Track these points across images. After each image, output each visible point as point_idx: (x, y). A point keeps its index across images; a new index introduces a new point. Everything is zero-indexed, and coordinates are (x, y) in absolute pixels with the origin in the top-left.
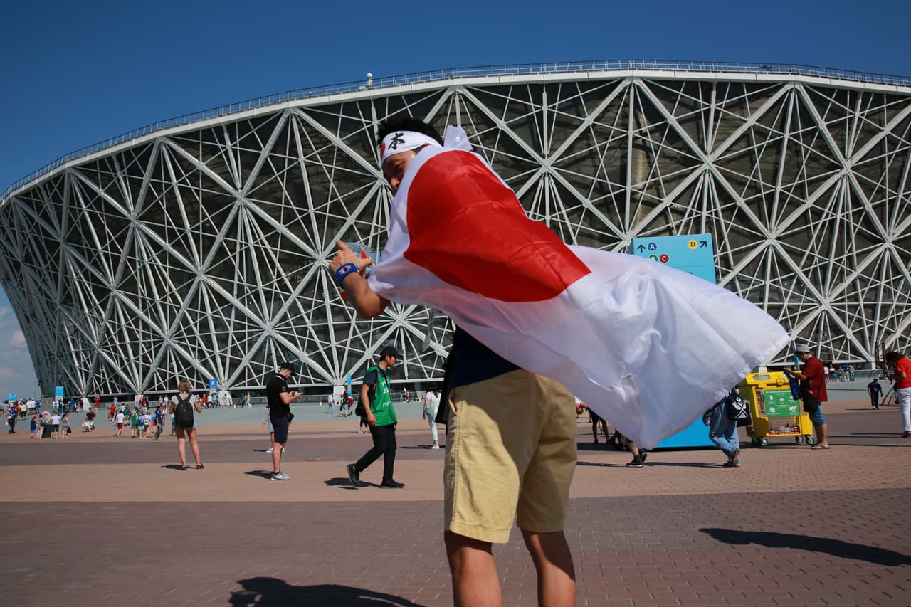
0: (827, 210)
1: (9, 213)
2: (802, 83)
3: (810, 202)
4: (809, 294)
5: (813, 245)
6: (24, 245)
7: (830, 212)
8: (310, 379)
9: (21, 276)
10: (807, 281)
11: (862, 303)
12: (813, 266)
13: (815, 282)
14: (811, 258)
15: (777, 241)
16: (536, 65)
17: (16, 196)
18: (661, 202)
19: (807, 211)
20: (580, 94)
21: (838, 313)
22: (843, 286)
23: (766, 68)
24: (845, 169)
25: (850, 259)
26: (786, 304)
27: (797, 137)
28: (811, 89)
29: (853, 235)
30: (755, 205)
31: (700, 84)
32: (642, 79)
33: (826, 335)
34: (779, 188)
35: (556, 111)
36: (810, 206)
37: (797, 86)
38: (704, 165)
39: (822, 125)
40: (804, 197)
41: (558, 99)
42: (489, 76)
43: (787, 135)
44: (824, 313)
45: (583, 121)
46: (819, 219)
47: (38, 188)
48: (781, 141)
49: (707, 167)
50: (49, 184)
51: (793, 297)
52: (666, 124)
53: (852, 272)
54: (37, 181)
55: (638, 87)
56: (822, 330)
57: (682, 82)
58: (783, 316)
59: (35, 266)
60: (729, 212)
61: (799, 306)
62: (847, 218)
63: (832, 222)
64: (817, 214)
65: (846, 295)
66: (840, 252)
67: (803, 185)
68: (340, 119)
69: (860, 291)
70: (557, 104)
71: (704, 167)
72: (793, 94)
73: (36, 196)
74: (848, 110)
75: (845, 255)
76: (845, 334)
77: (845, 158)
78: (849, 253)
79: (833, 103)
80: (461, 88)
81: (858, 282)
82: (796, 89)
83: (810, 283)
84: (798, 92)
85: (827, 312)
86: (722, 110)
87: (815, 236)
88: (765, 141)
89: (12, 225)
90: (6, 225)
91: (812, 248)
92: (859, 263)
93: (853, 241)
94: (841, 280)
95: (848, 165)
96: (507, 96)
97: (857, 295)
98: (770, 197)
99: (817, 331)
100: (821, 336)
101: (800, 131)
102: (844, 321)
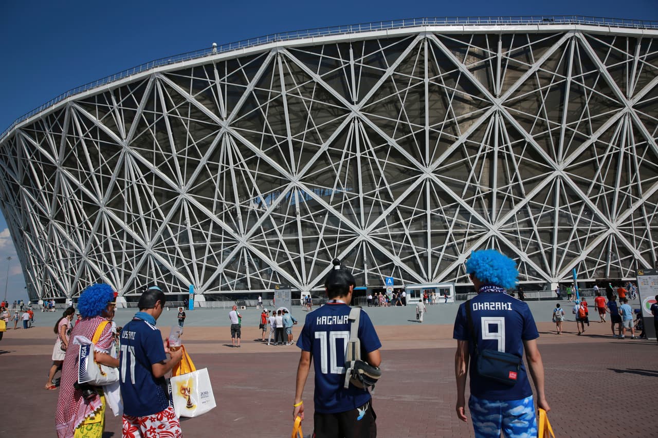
0: (611, 145)
1: (13, 143)
2: (582, 31)
3: (594, 138)
4: (597, 218)
5: (599, 174)
6: (24, 170)
7: (615, 146)
8: (179, 289)
9: (19, 198)
10: (594, 208)
11: (648, 227)
12: (600, 195)
13: (602, 208)
14: (597, 187)
15: (564, 172)
16: (343, 27)
17: (20, 128)
18: (457, 139)
19: (592, 145)
20: (382, 49)
21: (626, 236)
22: (630, 212)
23: (548, 20)
24: (627, 107)
25: (635, 188)
26: (575, 228)
27: (579, 80)
28: (590, 36)
29: (638, 167)
30: (544, 141)
31: (487, 36)
32: (434, 33)
33: (614, 255)
34: (564, 126)
35: (362, 64)
36: (594, 142)
37: (577, 35)
38: (493, 107)
39: (603, 68)
40: (589, 134)
41: (363, 55)
42: (304, 38)
43: (570, 78)
44: (612, 236)
45: (385, 72)
46: (604, 152)
47: (41, 121)
48: (565, 83)
49: (497, 108)
50: (51, 117)
51: (582, 222)
52: (458, 72)
53: (638, 200)
54: (40, 114)
55: (432, 41)
56: (610, 251)
57: (471, 35)
58: (573, 238)
59: (32, 188)
60: (519, 147)
61: (588, 229)
62: (631, 152)
63: (617, 156)
64: (602, 148)
65: (633, 220)
66: (625, 181)
67: (587, 122)
68: (192, 80)
69: (646, 216)
70: (362, 58)
71: (494, 108)
72: (573, 42)
73: (38, 128)
74: (628, 55)
75: (630, 185)
76: (633, 254)
77: (626, 98)
78: (634, 182)
79: (612, 48)
80: (281, 49)
81: (644, 208)
82: (576, 36)
83: (597, 209)
84: (578, 40)
85: (615, 235)
86: (508, 58)
87: (600, 168)
88: (549, 84)
89: (14, 153)
90: (9, 154)
91: (599, 177)
92: (644, 191)
93: (638, 172)
94: (627, 206)
95: (629, 104)
96: (320, 54)
97: (643, 220)
98: (557, 134)
99: (606, 252)
100: (610, 256)
101: (582, 74)
102: (632, 244)
